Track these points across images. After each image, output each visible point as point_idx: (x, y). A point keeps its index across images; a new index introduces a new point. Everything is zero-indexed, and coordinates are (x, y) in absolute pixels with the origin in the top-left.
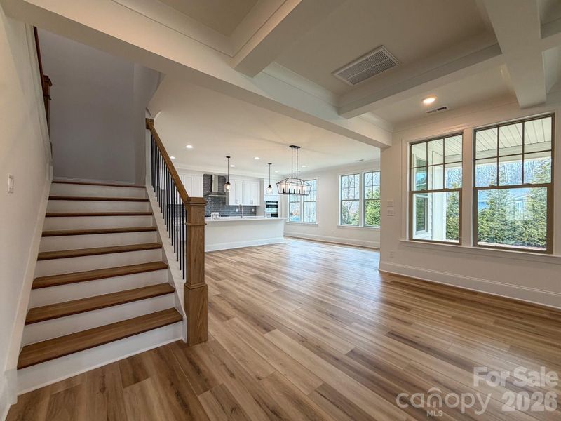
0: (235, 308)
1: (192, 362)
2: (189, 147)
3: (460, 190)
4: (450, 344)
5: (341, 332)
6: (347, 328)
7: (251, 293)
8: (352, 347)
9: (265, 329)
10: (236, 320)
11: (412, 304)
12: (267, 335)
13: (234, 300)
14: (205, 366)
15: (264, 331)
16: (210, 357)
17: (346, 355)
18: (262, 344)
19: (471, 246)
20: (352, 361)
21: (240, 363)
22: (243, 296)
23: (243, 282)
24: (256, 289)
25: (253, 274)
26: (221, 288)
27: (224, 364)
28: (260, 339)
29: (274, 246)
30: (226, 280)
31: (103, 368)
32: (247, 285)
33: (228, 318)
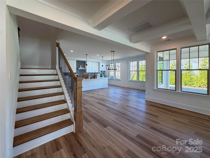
0: (92, 117)
1: (78, 142)
2: (72, 51)
3: (175, 70)
4: (173, 131)
5: (133, 127)
6: (135, 125)
7: (98, 110)
8: (138, 134)
9: (104, 126)
10: (93, 122)
11: (158, 114)
12: (105, 129)
13: (91, 113)
14: (83, 142)
15: (104, 127)
16: (84, 139)
17: (136, 137)
18: (104, 133)
19: (180, 92)
20: (138, 139)
21: (96, 141)
22: (95, 112)
23: (94, 105)
24: (99, 109)
25: (97, 102)
26: (86, 108)
27: (90, 142)
28: (103, 131)
29: (104, 89)
30: (87, 105)
31: (44, 145)
32: (95, 107)
33: (90, 122)
